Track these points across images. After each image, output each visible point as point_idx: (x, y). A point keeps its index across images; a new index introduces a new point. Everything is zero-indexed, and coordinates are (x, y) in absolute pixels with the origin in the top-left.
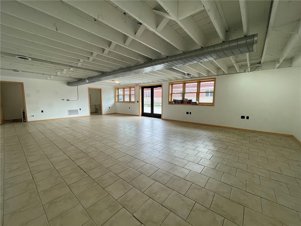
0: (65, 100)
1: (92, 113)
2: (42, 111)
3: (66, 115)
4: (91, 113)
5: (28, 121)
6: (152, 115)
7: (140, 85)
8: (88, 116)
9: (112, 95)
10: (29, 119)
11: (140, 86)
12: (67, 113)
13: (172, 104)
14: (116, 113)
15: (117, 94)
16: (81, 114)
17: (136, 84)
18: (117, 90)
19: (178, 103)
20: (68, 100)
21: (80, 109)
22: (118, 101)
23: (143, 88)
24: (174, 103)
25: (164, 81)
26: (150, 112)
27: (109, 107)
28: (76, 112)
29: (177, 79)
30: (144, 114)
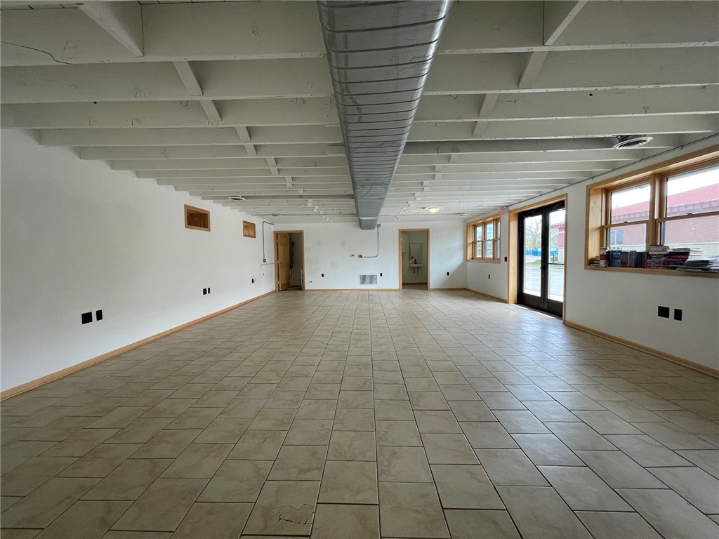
0: (356, 256)
1: (406, 284)
2: (323, 275)
3: (357, 285)
4: (403, 284)
5: (306, 288)
6: (542, 304)
7: (511, 208)
8: (395, 290)
9: (458, 242)
10: (307, 286)
11: (510, 212)
12: (358, 280)
13: (598, 268)
14: (465, 289)
15: (470, 240)
16: (381, 284)
17: (503, 206)
18: (471, 229)
19: (624, 264)
20: (361, 256)
21: (381, 275)
22: (473, 258)
23: (522, 216)
24: (602, 263)
25: (571, 183)
26: (538, 294)
27: (448, 274)
28: (372, 279)
29: (614, 166)
30: (523, 299)
